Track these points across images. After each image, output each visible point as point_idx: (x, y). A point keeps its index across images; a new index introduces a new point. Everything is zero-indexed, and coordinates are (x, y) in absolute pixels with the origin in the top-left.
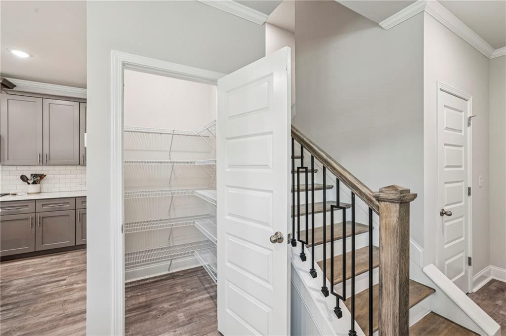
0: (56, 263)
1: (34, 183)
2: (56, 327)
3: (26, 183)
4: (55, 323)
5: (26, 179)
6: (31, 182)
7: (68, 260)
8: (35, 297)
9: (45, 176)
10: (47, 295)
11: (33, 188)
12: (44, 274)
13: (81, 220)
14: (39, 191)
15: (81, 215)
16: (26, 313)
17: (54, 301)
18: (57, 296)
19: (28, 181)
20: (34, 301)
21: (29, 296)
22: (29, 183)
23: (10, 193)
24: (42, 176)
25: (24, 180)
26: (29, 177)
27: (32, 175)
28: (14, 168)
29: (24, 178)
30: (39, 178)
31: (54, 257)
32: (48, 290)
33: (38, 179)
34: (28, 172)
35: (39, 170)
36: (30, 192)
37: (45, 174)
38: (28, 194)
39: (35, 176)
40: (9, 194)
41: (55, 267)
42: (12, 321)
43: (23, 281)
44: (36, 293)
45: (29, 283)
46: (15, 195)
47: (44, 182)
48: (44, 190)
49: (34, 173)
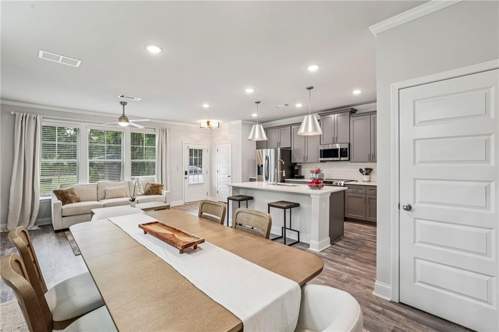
1: (366, 174)
2: (369, 263)
4: (369, 262)
6: (365, 173)
8: (361, 244)
9: (372, 170)
10: (368, 247)
11: (366, 178)
12: (368, 235)
14: (368, 180)
16: (357, 250)
17: (370, 251)
18: (372, 249)
19: (363, 173)
20: (361, 247)
21: (359, 243)
26: (364, 170)
28: (356, 164)
29: (361, 171)
32: (369, 244)
33: (369, 171)
34: (364, 166)
35: (369, 165)
36: (364, 180)
37: (372, 168)
39: (366, 169)
40: (353, 181)
42: (350, 250)
43: (358, 234)
44: (363, 243)
45: (360, 237)
46: (357, 181)
47: (372, 174)
48: (372, 180)
49: (367, 167)
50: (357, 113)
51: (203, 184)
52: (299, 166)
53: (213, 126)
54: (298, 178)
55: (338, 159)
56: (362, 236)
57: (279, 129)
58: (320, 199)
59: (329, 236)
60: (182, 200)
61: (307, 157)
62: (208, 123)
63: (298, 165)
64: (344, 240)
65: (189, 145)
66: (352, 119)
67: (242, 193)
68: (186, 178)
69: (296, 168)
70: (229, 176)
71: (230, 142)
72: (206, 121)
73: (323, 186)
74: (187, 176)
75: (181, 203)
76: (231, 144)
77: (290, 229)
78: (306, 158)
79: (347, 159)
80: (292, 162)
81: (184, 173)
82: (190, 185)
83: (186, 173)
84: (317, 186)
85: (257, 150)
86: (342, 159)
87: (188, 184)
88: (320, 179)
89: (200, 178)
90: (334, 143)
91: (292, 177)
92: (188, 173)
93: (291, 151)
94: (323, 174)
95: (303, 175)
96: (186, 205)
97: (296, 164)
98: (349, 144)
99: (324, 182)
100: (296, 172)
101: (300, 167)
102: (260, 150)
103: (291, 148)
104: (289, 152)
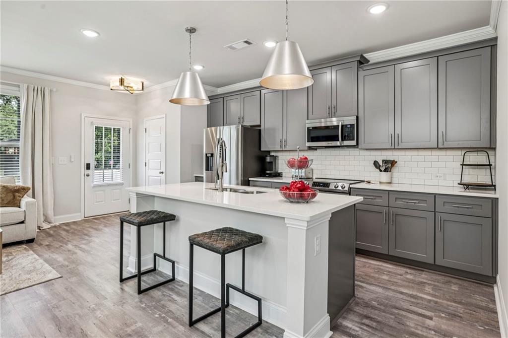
0: (412, 281)
1: (386, 170)
3: (378, 170)
5: (378, 165)
6: (383, 169)
7: (429, 284)
10: (413, 334)
11: (385, 177)
12: (402, 293)
13: (442, 229)
14: (390, 181)
15: (442, 222)
19: (381, 168)
21: (391, 320)
22: (381, 171)
23: (366, 180)
24: (393, 163)
25: (376, 167)
26: (381, 163)
27: (383, 161)
28: (368, 153)
29: (376, 164)
30: (390, 165)
31: (409, 271)
32: (411, 324)
33: (388, 166)
34: (380, 157)
35: (389, 155)
36: (381, 181)
37: (396, 161)
38: (380, 183)
39: (385, 162)
40: (363, 181)
41: (413, 287)
43: (380, 290)
44: (398, 320)
45: (387, 298)
46: (369, 182)
47: (395, 170)
48: (394, 181)
49: (385, 158)
50: (369, 63)
51: (122, 184)
52: (273, 156)
53: (135, 88)
54: (271, 176)
55: (338, 143)
56: (390, 294)
57: (243, 96)
58: (307, 230)
59: (328, 313)
60: (80, 212)
61: (286, 141)
62: (122, 81)
63: (272, 154)
64: (357, 309)
65: (94, 120)
66: (361, 73)
67: (158, 207)
68: (88, 175)
69: (268, 159)
70: (162, 173)
71: (164, 116)
72: (118, 78)
73: (314, 195)
74: (88, 172)
75: (78, 217)
76: (164, 119)
77: (243, 291)
78: (284, 142)
79: (354, 143)
80: (262, 150)
81: (83, 166)
82: (95, 186)
83: (88, 167)
84: (302, 197)
85: (209, 129)
86: (346, 143)
87: (92, 185)
88: (307, 179)
89: (116, 175)
90: (331, 115)
91: (262, 173)
92: (92, 166)
93: (260, 130)
94: (312, 170)
95: (279, 172)
96: (86, 220)
97: (269, 152)
98: (357, 117)
99: (315, 184)
100: (268, 166)
101: (275, 158)
102: (213, 128)
103: (260, 126)
104: (257, 133)
